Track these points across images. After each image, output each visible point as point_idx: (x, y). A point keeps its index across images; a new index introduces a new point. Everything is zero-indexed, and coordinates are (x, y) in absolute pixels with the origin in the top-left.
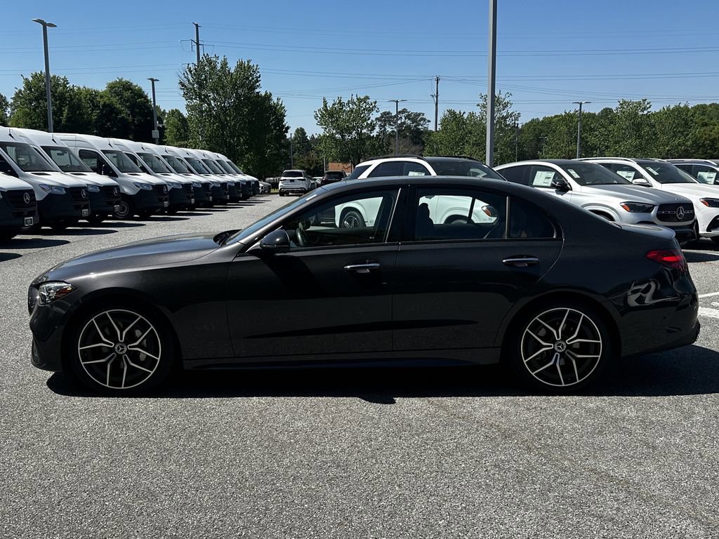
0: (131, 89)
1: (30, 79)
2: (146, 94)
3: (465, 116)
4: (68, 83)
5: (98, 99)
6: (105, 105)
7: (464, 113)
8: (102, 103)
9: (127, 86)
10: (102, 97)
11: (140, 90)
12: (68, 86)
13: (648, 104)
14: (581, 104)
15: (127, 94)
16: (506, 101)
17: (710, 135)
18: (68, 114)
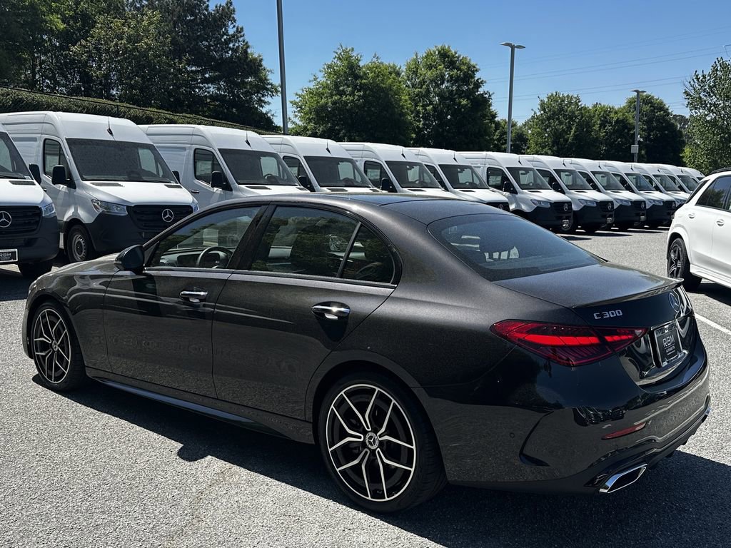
0: (651, 103)
1: (546, 100)
2: (667, 106)
4: (579, 102)
5: (612, 115)
6: (618, 121)
8: (615, 119)
9: (648, 101)
10: (616, 113)
11: (661, 103)
12: (580, 104)
15: (646, 108)
18: (575, 132)
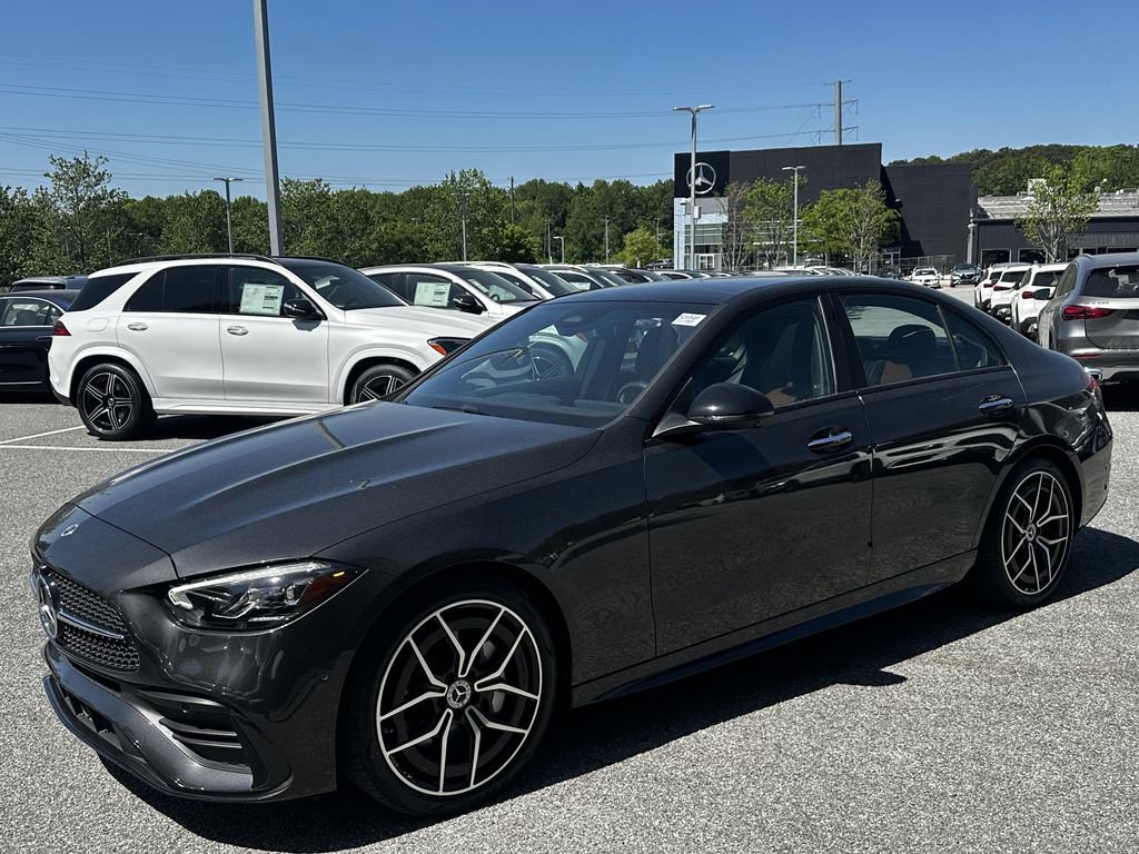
3: (10, 194)
7: (8, 188)
13: (326, 186)
14: (227, 181)
16: (100, 170)
17: (393, 235)
